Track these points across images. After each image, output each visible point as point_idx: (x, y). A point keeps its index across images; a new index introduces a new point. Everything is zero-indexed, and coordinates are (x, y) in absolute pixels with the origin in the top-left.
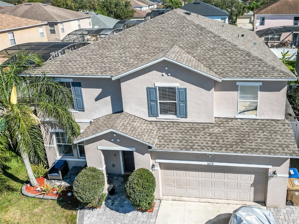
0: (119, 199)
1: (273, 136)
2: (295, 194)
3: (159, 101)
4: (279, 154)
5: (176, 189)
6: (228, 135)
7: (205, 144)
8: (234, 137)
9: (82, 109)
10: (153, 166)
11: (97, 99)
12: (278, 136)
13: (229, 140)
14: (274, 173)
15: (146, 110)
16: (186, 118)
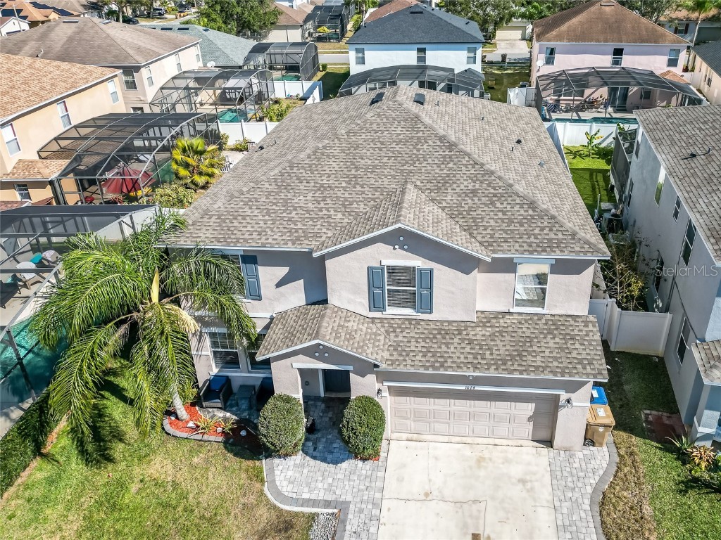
0: (324, 440)
1: (569, 345)
2: (597, 431)
3: (387, 288)
4: (577, 376)
5: (413, 424)
6: (498, 342)
7: (462, 359)
8: (508, 347)
10: (379, 391)
11: (280, 285)
12: (577, 345)
13: (501, 352)
14: (568, 401)
15: (366, 302)
16: (430, 313)
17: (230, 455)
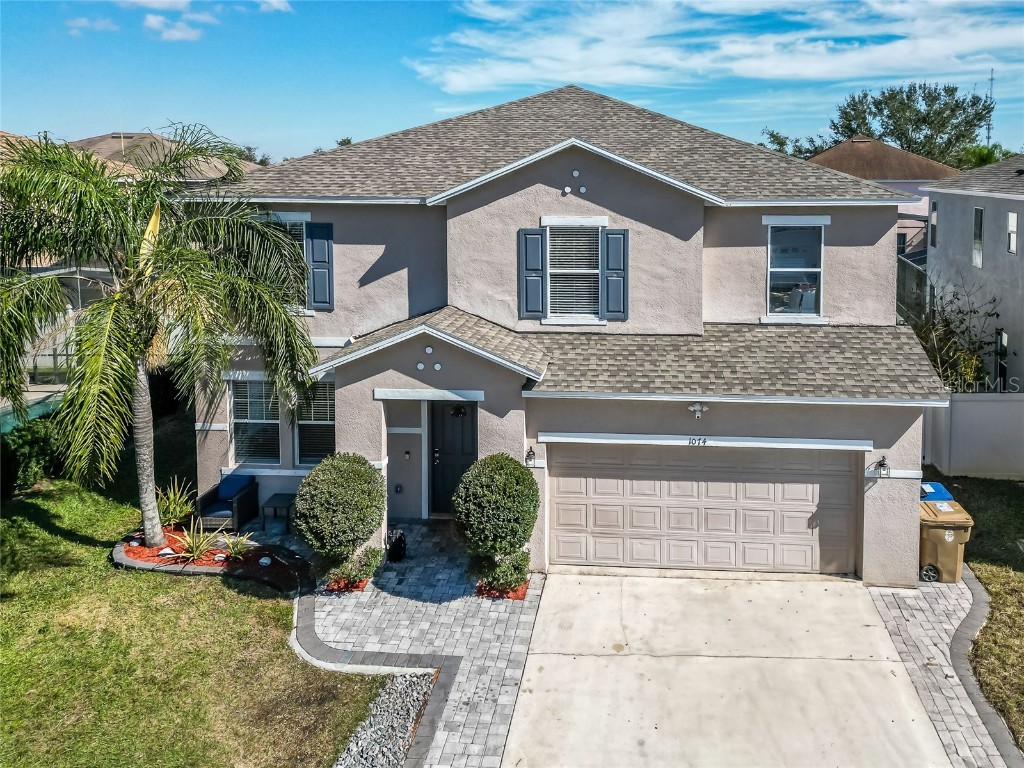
0: (421, 569)
1: (870, 361)
2: (942, 540)
3: (549, 271)
4: (892, 397)
5: (591, 540)
6: (745, 359)
7: (681, 377)
8: (763, 364)
9: (326, 305)
10: (531, 455)
11: (364, 281)
12: (885, 360)
13: (749, 370)
14: (881, 464)
15: (512, 300)
16: (624, 320)
17: (231, 593)
